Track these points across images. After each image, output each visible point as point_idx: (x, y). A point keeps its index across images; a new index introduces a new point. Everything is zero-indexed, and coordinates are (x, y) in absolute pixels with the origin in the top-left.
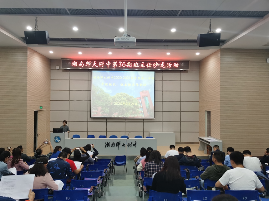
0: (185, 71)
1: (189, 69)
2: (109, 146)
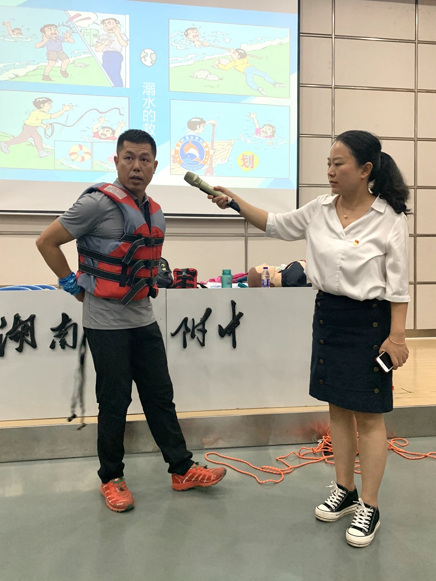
2: (34, 345)
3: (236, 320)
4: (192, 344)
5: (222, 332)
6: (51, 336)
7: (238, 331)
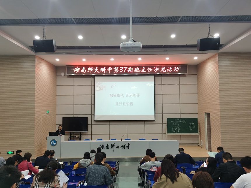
0: (183, 74)
1: (187, 73)
2: (104, 148)
3: (129, 145)
4: (123, 148)
5: (127, 147)
6: (106, 147)
7: (129, 147)
